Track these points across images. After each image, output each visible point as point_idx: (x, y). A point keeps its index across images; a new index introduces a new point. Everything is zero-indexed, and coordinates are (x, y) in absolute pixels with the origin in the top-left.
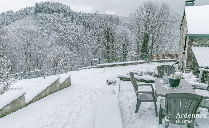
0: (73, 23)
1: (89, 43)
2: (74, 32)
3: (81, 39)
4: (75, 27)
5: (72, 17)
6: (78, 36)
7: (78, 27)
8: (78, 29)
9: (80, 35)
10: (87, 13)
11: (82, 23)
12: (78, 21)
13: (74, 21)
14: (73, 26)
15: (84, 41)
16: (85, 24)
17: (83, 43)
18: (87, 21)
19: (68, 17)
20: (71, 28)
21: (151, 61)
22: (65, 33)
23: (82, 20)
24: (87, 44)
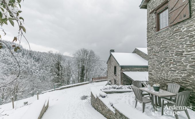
0: (24, 58)
1: (37, 72)
2: (24, 64)
3: (30, 70)
4: (25, 61)
5: (24, 53)
6: (28, 67)
7: (29, 61)
8: (28, 62)
9: (29, 67)
10: (37, 51)
11: (32, 58)
12: (29, 56)
13: (25, 56)
14: (24, 60)
15: (33, 71)
16: (35, 59)
17: (32, 72)
18: (37, 56)
19: (20, 53)
20: (21, 61)
21: (92, 82)
22: (15, 65)
23: (33, 56)
24: (35, 73)
